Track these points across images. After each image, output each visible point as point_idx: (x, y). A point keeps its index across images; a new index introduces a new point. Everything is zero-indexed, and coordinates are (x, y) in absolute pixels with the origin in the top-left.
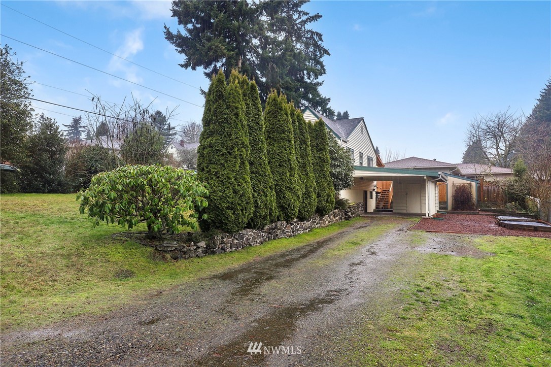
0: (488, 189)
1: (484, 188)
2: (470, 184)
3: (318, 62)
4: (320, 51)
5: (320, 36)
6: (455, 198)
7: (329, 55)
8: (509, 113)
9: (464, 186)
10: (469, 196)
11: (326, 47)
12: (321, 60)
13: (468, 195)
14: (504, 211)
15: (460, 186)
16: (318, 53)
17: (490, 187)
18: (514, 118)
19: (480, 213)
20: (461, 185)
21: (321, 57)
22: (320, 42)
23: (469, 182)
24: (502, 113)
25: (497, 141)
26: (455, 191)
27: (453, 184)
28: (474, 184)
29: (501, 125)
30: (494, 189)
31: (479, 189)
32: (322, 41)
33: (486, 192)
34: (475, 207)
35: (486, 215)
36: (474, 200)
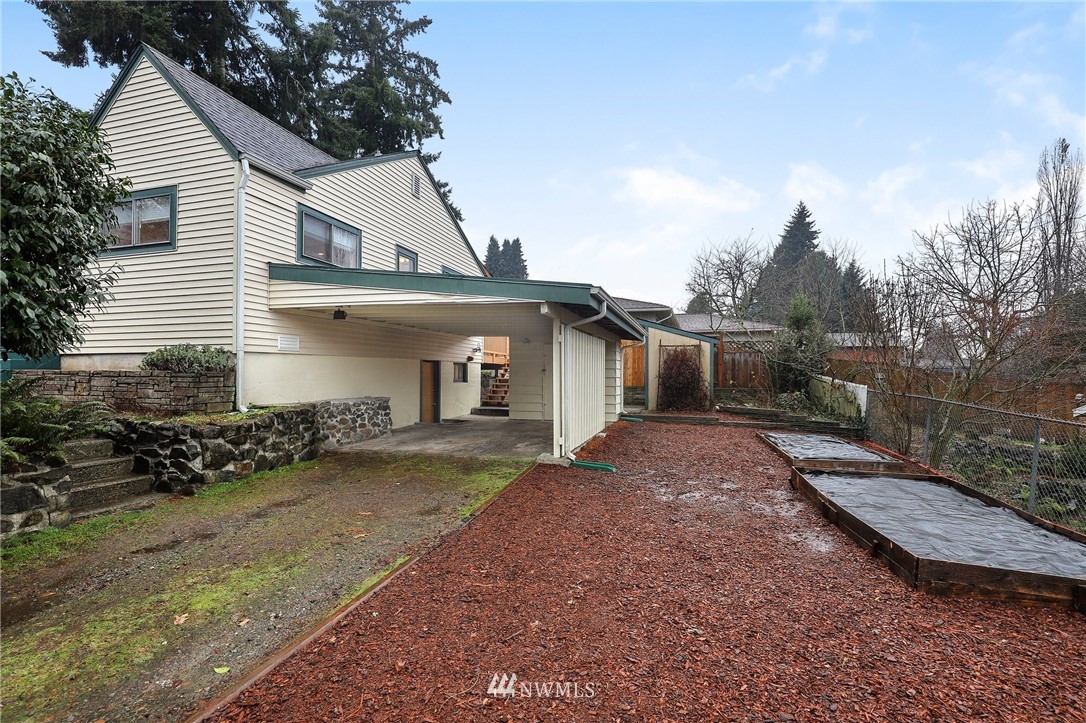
0: (733, 360)
1: (727, 356)
2: (698, 347)
3: (430, 117)
4: (433, 95)
5: (433, 66)
6: (665, 380)
7: (450, 102)
8: (751, 241)
9: (684, 353)
10: (696, 374)
11: (444, 87)
12: (435, 111)
13: (693, 374)
14: (776, 415)
15: (675, 351)
16: (430, 99)
17: (738, 355)
18: (760, 247)
19: (722, 418)
20: (679, 349)
21: (434, 105)
22: (432, 77)
23: (695, 342)
24: (742, 240)
25: (733, 283)
26: (665, 362)
27: (660, 346)
28: (706, 347)
29: (739, 260)
30: (746, 361)
31: (717, 357)
32: (438, 76)
33: (730, 365)
34: (708, 403)
35: (737, 426)
36: (707, 384)
